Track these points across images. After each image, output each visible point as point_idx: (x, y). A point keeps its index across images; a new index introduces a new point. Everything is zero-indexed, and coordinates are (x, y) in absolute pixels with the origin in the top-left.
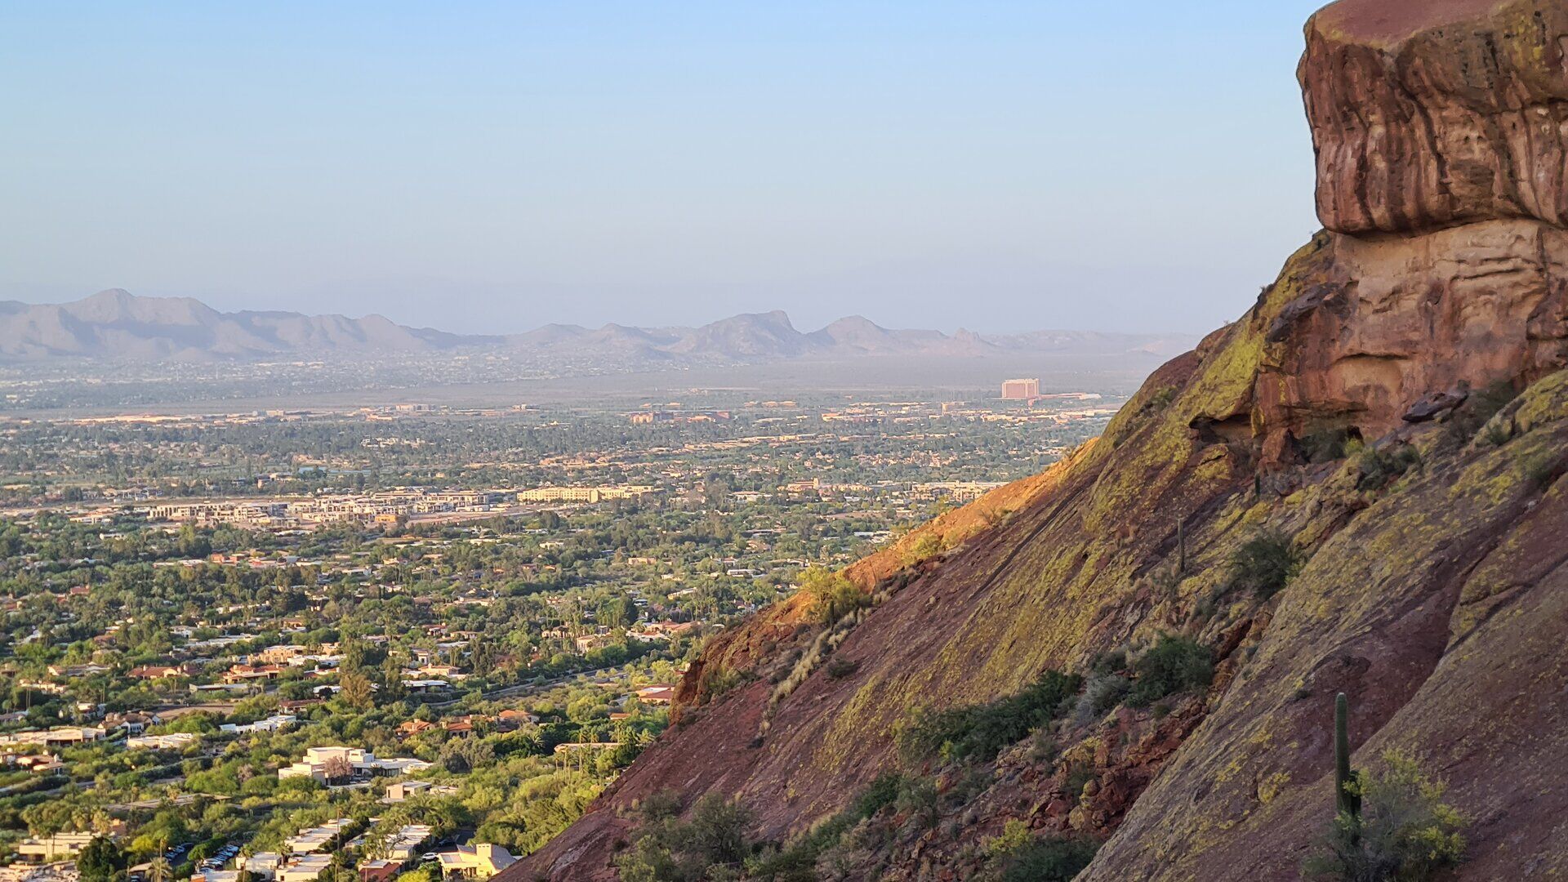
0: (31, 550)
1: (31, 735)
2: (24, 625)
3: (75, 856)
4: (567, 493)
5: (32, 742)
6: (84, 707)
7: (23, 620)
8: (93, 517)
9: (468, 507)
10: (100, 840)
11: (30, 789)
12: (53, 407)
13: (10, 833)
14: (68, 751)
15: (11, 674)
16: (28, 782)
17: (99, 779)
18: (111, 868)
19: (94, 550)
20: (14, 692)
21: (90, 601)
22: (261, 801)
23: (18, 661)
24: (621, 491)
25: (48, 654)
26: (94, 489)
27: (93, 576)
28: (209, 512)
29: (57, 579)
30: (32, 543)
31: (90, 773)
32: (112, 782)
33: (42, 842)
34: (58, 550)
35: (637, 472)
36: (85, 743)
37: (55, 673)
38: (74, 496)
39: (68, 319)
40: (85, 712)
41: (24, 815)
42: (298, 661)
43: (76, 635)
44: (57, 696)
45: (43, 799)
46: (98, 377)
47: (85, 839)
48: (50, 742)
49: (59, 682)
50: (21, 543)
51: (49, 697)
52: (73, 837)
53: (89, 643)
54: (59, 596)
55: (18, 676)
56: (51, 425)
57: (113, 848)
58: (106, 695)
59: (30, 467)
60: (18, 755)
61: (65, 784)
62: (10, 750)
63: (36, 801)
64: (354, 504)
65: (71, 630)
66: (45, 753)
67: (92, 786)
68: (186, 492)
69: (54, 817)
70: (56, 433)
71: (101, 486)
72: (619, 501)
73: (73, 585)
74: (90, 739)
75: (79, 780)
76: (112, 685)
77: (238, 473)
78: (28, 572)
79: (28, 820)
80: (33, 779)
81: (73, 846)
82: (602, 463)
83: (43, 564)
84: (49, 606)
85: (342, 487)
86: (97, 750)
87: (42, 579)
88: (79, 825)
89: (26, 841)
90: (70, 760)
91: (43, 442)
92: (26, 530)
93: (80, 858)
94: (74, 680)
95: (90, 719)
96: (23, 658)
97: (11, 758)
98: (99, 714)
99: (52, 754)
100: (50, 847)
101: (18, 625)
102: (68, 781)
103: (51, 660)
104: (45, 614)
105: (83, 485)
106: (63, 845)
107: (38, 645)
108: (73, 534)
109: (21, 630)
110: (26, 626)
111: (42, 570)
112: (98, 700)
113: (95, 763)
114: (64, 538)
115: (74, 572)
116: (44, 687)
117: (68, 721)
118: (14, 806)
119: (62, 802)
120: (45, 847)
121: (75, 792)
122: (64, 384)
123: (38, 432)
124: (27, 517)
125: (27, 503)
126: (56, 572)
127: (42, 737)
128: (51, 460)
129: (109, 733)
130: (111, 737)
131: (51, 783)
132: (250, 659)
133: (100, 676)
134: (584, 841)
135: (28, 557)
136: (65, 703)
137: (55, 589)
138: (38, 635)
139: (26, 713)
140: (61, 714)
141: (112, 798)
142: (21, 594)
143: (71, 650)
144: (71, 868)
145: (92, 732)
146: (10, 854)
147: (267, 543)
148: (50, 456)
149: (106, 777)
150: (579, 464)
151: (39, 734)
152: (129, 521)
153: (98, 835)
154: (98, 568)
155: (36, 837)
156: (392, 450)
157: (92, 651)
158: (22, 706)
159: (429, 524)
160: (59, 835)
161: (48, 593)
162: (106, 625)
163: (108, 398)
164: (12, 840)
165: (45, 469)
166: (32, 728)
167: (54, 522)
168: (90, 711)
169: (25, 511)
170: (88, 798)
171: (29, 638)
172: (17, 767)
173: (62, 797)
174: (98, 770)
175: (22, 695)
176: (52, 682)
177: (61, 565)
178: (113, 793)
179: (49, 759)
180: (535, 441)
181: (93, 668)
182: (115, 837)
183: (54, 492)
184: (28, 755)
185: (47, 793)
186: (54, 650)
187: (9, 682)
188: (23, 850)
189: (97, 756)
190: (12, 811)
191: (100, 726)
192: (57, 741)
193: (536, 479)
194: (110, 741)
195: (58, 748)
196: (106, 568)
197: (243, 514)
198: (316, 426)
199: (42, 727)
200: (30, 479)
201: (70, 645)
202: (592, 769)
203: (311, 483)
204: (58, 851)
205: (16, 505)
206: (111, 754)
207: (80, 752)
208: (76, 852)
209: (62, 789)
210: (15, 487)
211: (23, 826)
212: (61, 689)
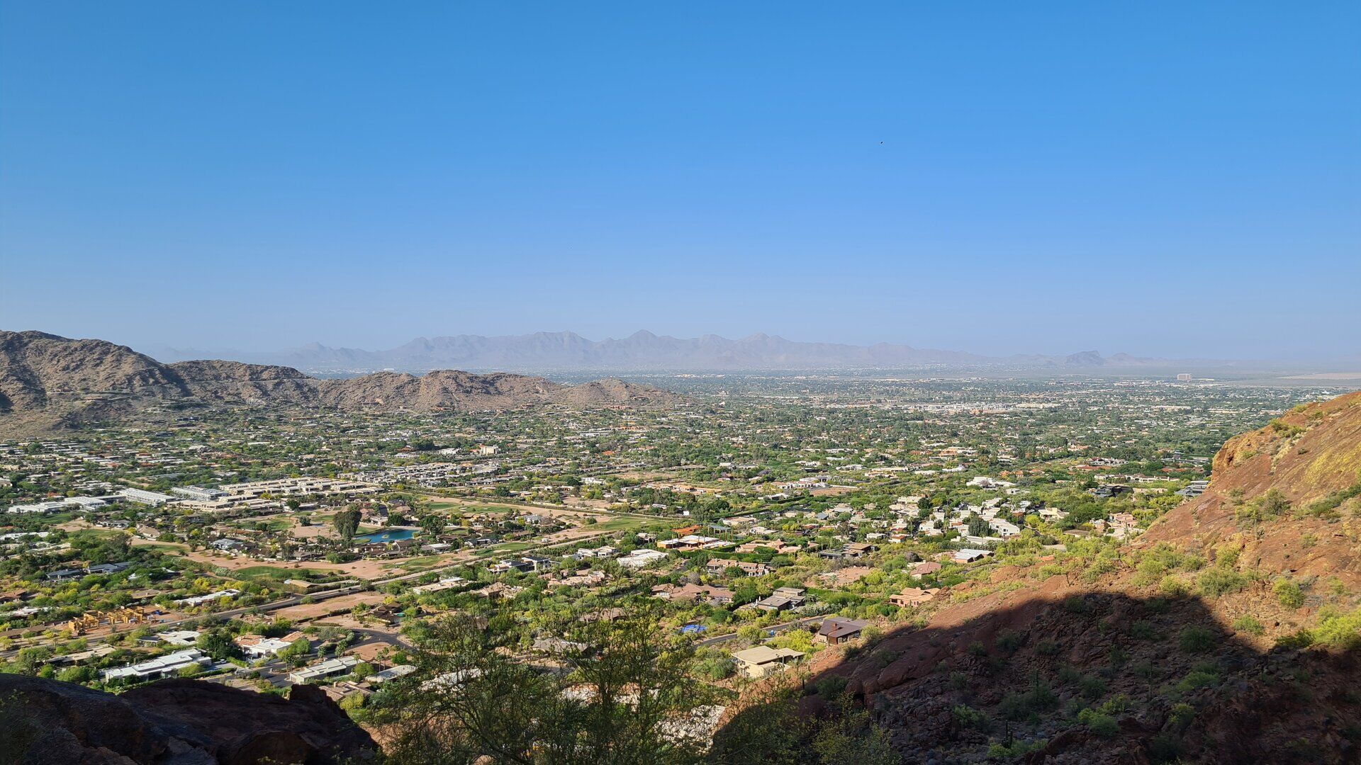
0: (871, 416)
4: (1033, 405)
9: (999, 408)
19: (889, 417)
23: (876, 447)
24: (1050, 405)
28: (920, 408)
30: (870, 414)
34: (878, 417)
35: (1054, 400)
42: (960, 451)
53: (895, 443)
62: (881, 472)
64: (966, 407)
68: (911, 401)
72: (1051, 408)
77: (926, 397)
78: (872, 423)
82: (1041, 396)
83: (876, 420)
85: (959, 401)
94: (894, 454)
95: (902, 465)
108: (881, 412)
114: (879, 413)
117: (895, 465)
132: (945, 450)
133: (901, 453)
135: (870, 418)
142: (871, 428)
147: (939, 416)
148: (869, 390)
150: (1034, 396)
151: (888, 468)
152: (897, 409)
154: (891, 422)
156: (972, 391)
159: (989, 413)
163: (883, 374)
166: (886, 466)
169: (866, 406)
175: (880, 457)
176: (888, 454)
177: (881, 421)
179: (894, 475)
180: (1018, 389)
181: (898, 451)
183: (874, 400)
187: (875, 453)
191: (906, 467)
192: (894, 471)
193: (1021, 400)
196: (894, 422)
197: (931, 408)
198: (946, 383)
199: (888, 466)
200: (865, 396)
203: (948, 400)
205: (863, 403)
210: (861, 398)
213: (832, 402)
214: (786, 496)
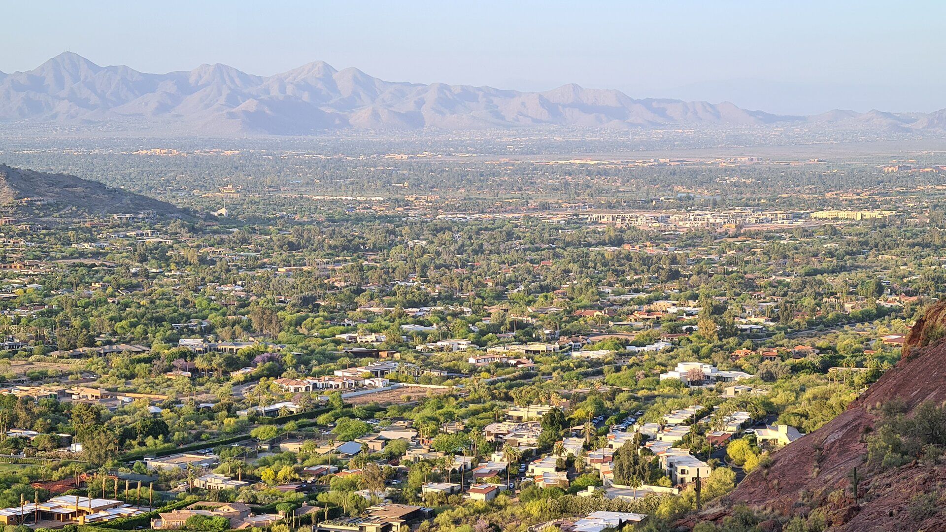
0: (519, 238)
1: (516, 347)
2: (514, 282)
3: (540, 419)
4: (842, 214)
5: (517, 351)
6: (547, 332)
7: (513, 279)
8: (555, 219)
9: (780, 221)
10: (555, 410)
11: (515, 378)
12: (534, 154)
13: (503, 403)
14: (537, 357)
15: (506, 311)
16: (514, 374)
17: (555, 374)
18: (561, 426)
19: (555, 239)
20: (507, 321)
21: (552, 269)
22: (649, 392)
23: (510, 303)
24: (876, 214)
25: (527, 300)
26: (556, 203)
27: (554, 255)
28: (623, 219)
29: (534, 256)
30: (520, 234)
31: (550, 371)
32: (562, 377)
33: (522, 409)
34: (534, 239)
35: (887, 202)
36: (548, 353)
37: (531, 311)
38: (545, 207)
39: (544, 102)
40: (548, 334)
41: (512, 393)
42: (673, 310)
43: (543, 289)
44: (532, 324)
45: (523, 385)
46: (560, 136)
47: (546, 409)
48: (527, 351)
49: (533, 317)
50: (513, 233)
51: (527, 325)
52: (539, 408)
53: (551, 294)
54: (535, 265)
55: (510, 312)
56: (532, 164)
57: (562, 415)
58: (560, 325)
59: (520, 189)
60: (509, 358)
61: (535, 376)
62: (504, 355)
63: (518, 386)
64: (709, 217)
65: (541, 286)
66: (525, 358)
67: (551, 379)
68: (610, 207)
69: (528, 395)
70: (535, 169)
71: (560, 201)
72: (874, 220)
73: (543, 260)
74: (550, 351)
75: (543, 374)
76: (564, 319)
77: (641, 196)
78: (517, 251)
79: (514, 397)
80: (517, 373)
81: (539, 413)
82: (864, 196)
83: (527, 246)
84: (529, 272)
85: (703, 206)
86: (554, 357)
87: (525, 255)
88: (543, 400)
89: (512, 408)
90: (539, 362)
91: (527, 174)
92: (517, 226)
93: (543, 420)
94: (542, 316)
95: (550, 340)
96: (513, 302)
97: (504, 360)
98: (556, 336)
99: (528, 359)
100: (526, 412)
101: (510, 282)
102: (537, 375)
103: (529, 303)
104: (526, 276)
105: (550, 201)
106: (533, 412)
107: (522, 294)
108: (543, 229)
109: (512, 285)
110: (515, 283)
111: (525, 250)
112: (556, 328)
113: (553, 365)
114: (538, 231)
115: (543, 252)
116: (525, 319)
117: (537, 340)
118: (506, 387)
119: (533, 387)
120: (523, 413)
121: (541, 382)
122: (540, 140)
123: (525, 168)
124: (517, 219)
125: (518, 210)
126: (533, 251)
127: (523, 348)
128: (532, 185)
129: (561, 348)
130: (562, 350)
131: (527, 375)
132: (645, 308)
133: (557, 314)
134: (846, 425)
135: (517, 242)
136: (536, 329)
137: (532, 262)
138: (522, 288)
139: (514, 334)
140: (534, 336)
141: (562, 386)
142: (512, 264)
143: (541, 298)
144: (538, 425)
145: (551, 347)
146: (503, 415)
147: (657, 239)
148: (532, 183)
149: (559, 374)
150: (850, 196)
151: (521, 347)
152: (576, 222)
153: (554, 407)
154: (557, 250)
155: (518, 406)
156: (734, 185)
157: (553, 299)
158: (512, 330)
159: (755, 230)
160: (531, 406)
161: (528, 263)
162: (561, 284)
163: (566, 148)
164: (504, 407)
165: (528, 190)
166: (517, 343)
167: (533, 222)
168: (551, 334)
169: (516, 215)
170: (548, 385)
171: (517, 290)
172: (508, 365)
173: (534, 384)
174: (554, 369)
175: (512, 323)
176: (529, 316)
177: (536, 247)
178: (563, 383)
179: (526, 361)
180: (822, 182)
181: (553, 310)
182: (563, 409)
183: (532, 204)
184: (515, 358)
185: (525, 381)
186: (531, 297)
187: (504, 315)
188: (511, 413)
189: (554, 361)
190: (505, 390)
191: (556, 343)
192: (531, 351)
193: (822, 205)
194: (562, 353)
195: (532, 355)
196: (562, 250)
197: (643, 221)
198: (689, 169)
199: (523, 343)
200: (519, 195)
201: (541, 295)
202: (852, 383)
203: (685, 204)
204: (530, 415)
205: (511, 211)
206: (562, 360)
207: (544, 358)
208: (541, 416)
209: (533, 379)
210: (511, 201)
211: (511, 399)
212: (534, 320)
213: (450, 208)
214: (294, 407)
